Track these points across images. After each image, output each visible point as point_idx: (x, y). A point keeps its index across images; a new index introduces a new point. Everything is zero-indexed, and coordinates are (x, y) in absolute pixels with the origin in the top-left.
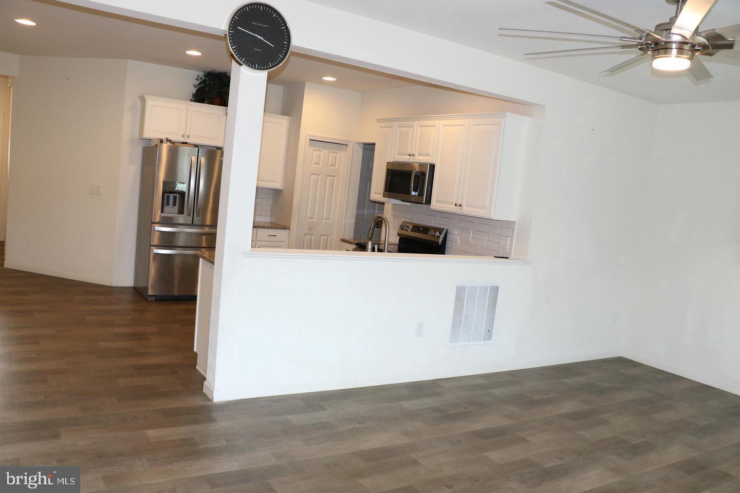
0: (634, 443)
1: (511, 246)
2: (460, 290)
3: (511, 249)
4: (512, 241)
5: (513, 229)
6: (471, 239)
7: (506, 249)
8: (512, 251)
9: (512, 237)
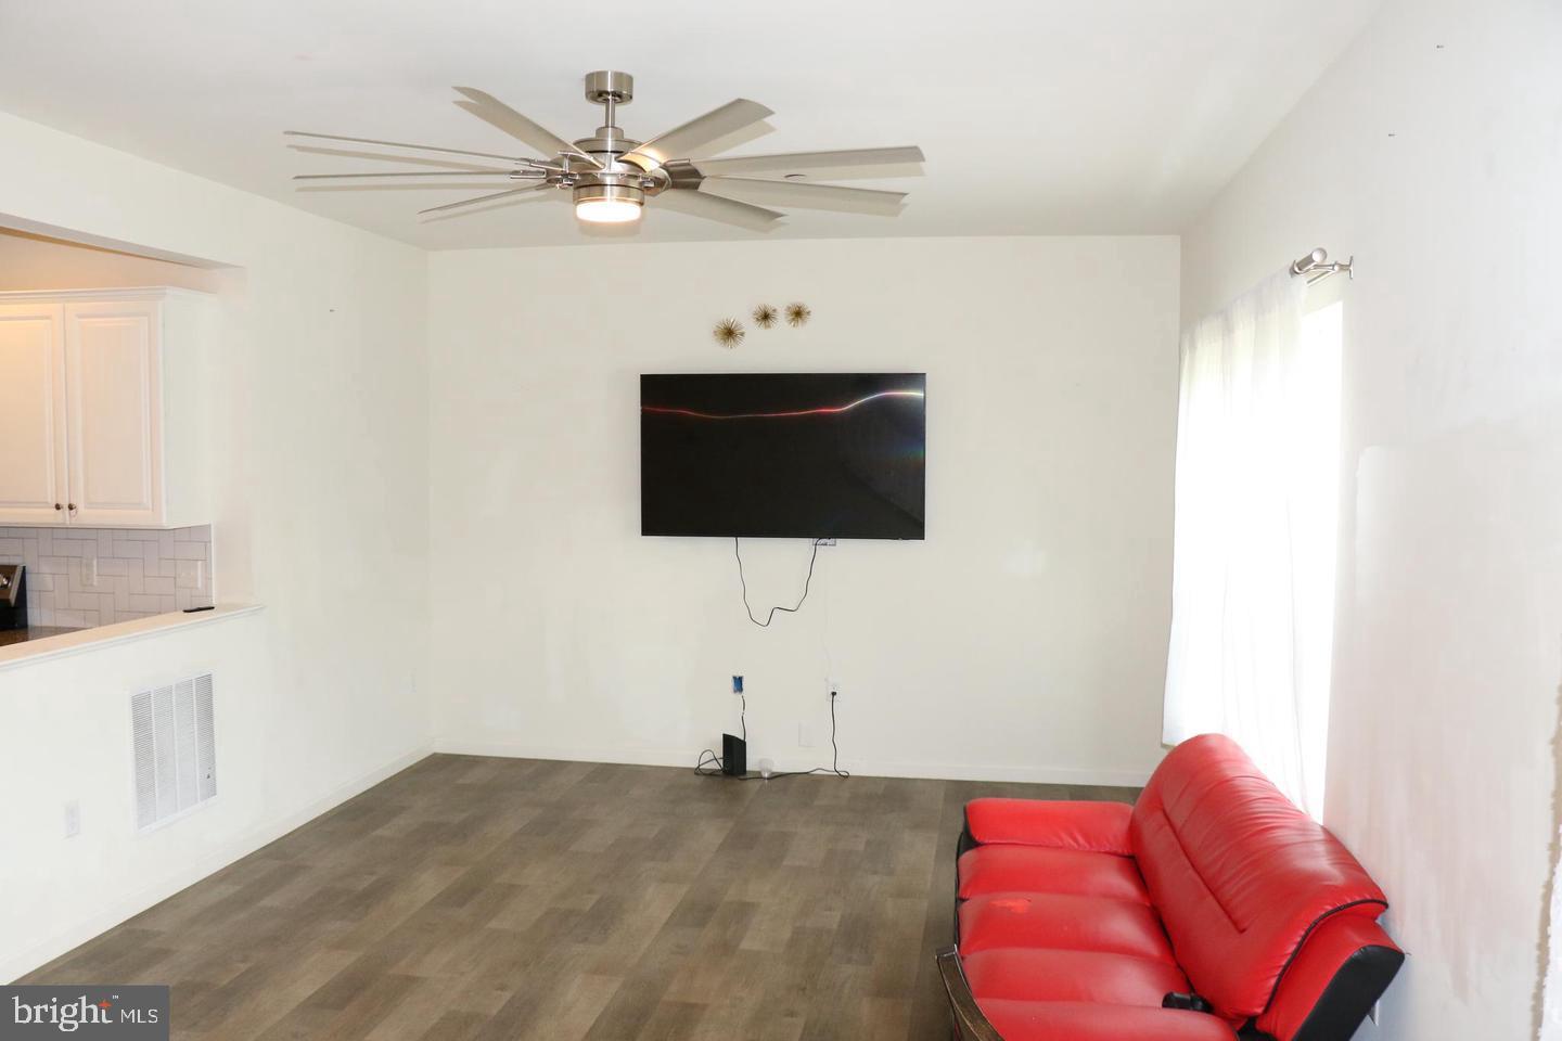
0: (588, 908)
1: (208, 579)
2: (140, 704)
3: (207, 586)
4: (207, 568)
5: (207, 543)
6: (95, 578)
7: (197, 588)
8: (214, 591)
9: (206, 561)
